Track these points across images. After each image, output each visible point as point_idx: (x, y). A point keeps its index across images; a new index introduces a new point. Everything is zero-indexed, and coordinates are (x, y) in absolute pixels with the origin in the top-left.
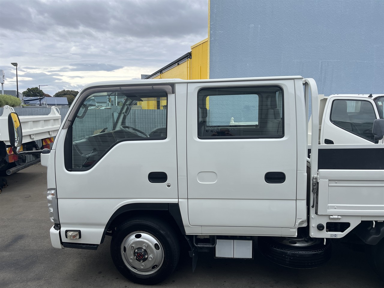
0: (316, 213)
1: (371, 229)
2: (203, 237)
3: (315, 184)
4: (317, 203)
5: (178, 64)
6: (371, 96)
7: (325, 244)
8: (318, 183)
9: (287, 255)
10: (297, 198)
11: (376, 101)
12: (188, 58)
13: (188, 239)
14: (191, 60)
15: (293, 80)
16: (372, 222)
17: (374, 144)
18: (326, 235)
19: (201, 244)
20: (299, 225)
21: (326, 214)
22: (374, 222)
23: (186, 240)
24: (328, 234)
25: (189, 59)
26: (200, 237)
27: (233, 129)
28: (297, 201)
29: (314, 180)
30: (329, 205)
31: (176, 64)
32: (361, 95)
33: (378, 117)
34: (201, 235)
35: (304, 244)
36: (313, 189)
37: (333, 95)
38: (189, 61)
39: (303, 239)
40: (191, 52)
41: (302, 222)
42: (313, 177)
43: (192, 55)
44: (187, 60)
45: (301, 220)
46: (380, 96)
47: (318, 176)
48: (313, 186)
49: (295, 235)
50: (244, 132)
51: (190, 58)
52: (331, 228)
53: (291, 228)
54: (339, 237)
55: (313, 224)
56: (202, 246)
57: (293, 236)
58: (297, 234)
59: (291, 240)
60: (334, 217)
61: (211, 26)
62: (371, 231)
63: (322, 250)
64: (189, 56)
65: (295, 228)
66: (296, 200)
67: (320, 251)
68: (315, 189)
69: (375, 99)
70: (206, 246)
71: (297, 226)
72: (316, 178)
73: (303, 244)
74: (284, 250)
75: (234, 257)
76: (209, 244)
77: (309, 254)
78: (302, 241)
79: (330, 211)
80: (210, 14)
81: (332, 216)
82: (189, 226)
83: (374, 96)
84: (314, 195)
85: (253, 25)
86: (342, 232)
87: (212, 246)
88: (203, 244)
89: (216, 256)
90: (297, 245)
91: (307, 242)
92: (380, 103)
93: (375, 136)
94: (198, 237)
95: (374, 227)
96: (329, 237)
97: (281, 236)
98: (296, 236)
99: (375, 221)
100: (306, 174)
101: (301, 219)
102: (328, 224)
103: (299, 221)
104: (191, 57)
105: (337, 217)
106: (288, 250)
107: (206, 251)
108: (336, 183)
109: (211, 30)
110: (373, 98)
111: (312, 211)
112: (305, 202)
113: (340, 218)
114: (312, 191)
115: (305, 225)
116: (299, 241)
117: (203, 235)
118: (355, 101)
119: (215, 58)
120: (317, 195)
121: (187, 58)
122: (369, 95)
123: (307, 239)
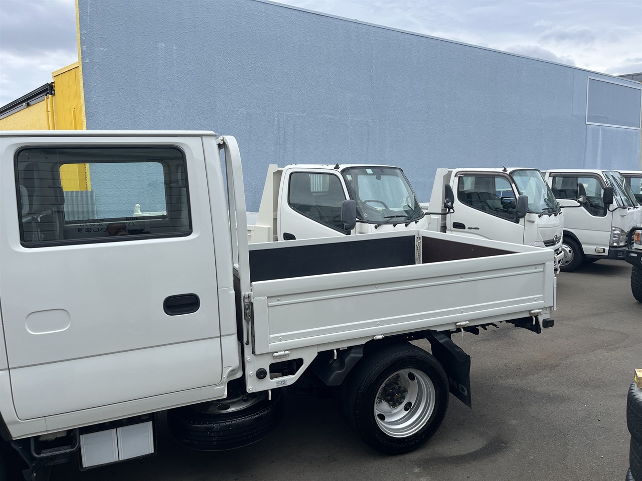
0: (254, 353)
1: (333, 363)
2: (52, 438)
3: (248, 306)
4: (253, 336)
5: (28, 105)
6: (337, 167)
7: (270, 399)
8: (252, 304)
9: (213, 432)
10: (222, 334)
11: (344, 174)
12: (48, 93)
13: (18, 448)
14: (53, 97)
15: (200, 138)
16: (332, 351)
17: (345, 235)
18: (271, 383)
19: (49, 450)
20: (228, 377)
21: (268, 352)
22: (335, 351)
23: (15, 450)
24: (272, 382)
25: (50, 96)
26: (45, 439)
27: (131, 224)
28: (222, 338)
29: (247, 300)
30: (271, 336)
31: (24, 104)
32: (325, 166)
33: (348, 198)
34: (46, 433)
35: (242, 405)
36: (246, 315)
37: (289, 166)
38: (49, 100)
39: (241, 398)
40: (54, 83)
41: (233, 372)
42: (245, 296)
43: (56, 89)
44: (45, 98)
45: (231, 368)
46: (349, 166)
47: (252, 293)
48: (246, 309)
49: (223, 395)
50: (151, 227)
51: (52, 94)
52: (284, 371)
53: (216, 385)
54: (289, 383)
55: (251, 372)
56: (49, 454)
57: (221, 396)
58: (226, 393)
59: (220, 404)
60: (280, 353)
61: (83, 38)
62: (334, 365)
63: (267, 409)
64: (48, 90)
65: (221, 384)
66: (220, 337)
67: (265, 411)
68: (248, 315)
69: (343, 172)
70: (57, 453)
71: (226, 380)
72: (249, 297)
73: (240, 406)
74: (209, 423)
75: (120, 459)
76: (65, 447)
77: (249, 420)
78: (238, 401)
79: (273, 346)
80: (78, 15)
81: (277, 352)
82: (17, 423)
83: (342, 167)
84: (248, 323)
85: (164, 45)
86: (293, 375)
87: (70, 450)
88: (52, 450)
89: (84, 466)
90: (232, 409)
91: (246, 401)
92: (349, 177)
93: (345, 224)
94: (41, 439)
95: (335, 358)
96: (275, 386)
97: (200, 402)
98: (225, 397)
99: (336, 349)
100: (234, 292)
101: (231, 366)
102: (272, 366)
103: (227, 371)
104: (53, 92)
105: (283, 353)
106: (214, 423)
107: (63, 461)
108: (279, 300)
109: (82, 44)
110: (340, 170)
111: (248, 349)
112: (235, 337)
113: (288, 354)
114: (245, 319)
115: (239, 375)
116: (233, 403)
117: (49, 432)
118: (322, 175)
119: (95, 97)
120: (253, 323)
121: (45, 94)
122: (335, 166)
123: (246, 396)
